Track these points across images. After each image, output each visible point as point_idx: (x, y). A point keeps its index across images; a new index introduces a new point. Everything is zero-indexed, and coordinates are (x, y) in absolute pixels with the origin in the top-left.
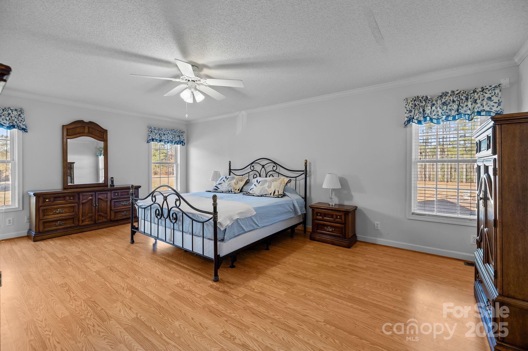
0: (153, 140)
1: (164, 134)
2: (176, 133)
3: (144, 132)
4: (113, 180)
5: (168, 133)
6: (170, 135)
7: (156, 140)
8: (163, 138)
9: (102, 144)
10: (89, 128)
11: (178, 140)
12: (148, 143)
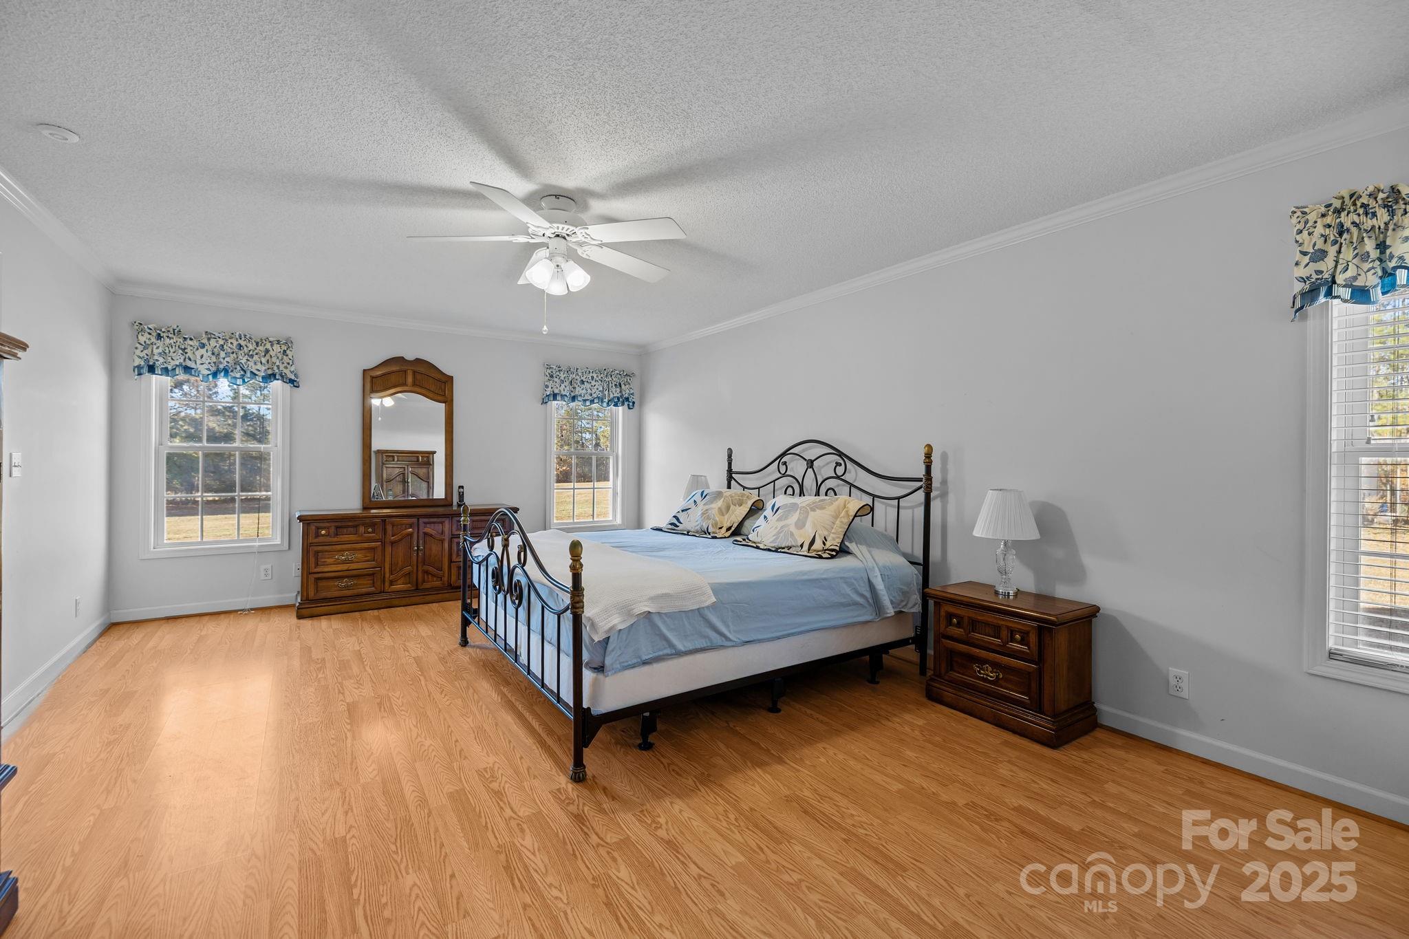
0: (555, 396)
1: (582, 382)
2: (611, 376)
3: (534, 379)
4: (463, 492)
5: (593, 377)
6: (597, 383)
7: (563, 396)
8: (579, 391)
9: (441, 407)
10: (414, 372)
11: (616, 395)
12: (544, 405)
